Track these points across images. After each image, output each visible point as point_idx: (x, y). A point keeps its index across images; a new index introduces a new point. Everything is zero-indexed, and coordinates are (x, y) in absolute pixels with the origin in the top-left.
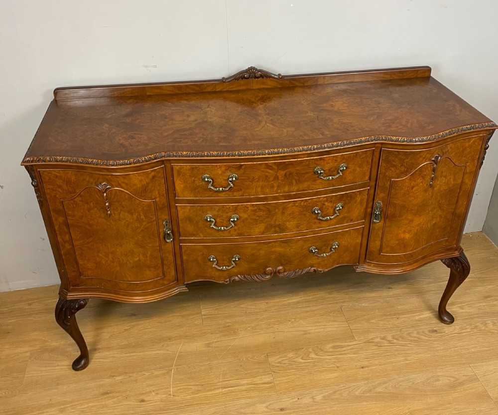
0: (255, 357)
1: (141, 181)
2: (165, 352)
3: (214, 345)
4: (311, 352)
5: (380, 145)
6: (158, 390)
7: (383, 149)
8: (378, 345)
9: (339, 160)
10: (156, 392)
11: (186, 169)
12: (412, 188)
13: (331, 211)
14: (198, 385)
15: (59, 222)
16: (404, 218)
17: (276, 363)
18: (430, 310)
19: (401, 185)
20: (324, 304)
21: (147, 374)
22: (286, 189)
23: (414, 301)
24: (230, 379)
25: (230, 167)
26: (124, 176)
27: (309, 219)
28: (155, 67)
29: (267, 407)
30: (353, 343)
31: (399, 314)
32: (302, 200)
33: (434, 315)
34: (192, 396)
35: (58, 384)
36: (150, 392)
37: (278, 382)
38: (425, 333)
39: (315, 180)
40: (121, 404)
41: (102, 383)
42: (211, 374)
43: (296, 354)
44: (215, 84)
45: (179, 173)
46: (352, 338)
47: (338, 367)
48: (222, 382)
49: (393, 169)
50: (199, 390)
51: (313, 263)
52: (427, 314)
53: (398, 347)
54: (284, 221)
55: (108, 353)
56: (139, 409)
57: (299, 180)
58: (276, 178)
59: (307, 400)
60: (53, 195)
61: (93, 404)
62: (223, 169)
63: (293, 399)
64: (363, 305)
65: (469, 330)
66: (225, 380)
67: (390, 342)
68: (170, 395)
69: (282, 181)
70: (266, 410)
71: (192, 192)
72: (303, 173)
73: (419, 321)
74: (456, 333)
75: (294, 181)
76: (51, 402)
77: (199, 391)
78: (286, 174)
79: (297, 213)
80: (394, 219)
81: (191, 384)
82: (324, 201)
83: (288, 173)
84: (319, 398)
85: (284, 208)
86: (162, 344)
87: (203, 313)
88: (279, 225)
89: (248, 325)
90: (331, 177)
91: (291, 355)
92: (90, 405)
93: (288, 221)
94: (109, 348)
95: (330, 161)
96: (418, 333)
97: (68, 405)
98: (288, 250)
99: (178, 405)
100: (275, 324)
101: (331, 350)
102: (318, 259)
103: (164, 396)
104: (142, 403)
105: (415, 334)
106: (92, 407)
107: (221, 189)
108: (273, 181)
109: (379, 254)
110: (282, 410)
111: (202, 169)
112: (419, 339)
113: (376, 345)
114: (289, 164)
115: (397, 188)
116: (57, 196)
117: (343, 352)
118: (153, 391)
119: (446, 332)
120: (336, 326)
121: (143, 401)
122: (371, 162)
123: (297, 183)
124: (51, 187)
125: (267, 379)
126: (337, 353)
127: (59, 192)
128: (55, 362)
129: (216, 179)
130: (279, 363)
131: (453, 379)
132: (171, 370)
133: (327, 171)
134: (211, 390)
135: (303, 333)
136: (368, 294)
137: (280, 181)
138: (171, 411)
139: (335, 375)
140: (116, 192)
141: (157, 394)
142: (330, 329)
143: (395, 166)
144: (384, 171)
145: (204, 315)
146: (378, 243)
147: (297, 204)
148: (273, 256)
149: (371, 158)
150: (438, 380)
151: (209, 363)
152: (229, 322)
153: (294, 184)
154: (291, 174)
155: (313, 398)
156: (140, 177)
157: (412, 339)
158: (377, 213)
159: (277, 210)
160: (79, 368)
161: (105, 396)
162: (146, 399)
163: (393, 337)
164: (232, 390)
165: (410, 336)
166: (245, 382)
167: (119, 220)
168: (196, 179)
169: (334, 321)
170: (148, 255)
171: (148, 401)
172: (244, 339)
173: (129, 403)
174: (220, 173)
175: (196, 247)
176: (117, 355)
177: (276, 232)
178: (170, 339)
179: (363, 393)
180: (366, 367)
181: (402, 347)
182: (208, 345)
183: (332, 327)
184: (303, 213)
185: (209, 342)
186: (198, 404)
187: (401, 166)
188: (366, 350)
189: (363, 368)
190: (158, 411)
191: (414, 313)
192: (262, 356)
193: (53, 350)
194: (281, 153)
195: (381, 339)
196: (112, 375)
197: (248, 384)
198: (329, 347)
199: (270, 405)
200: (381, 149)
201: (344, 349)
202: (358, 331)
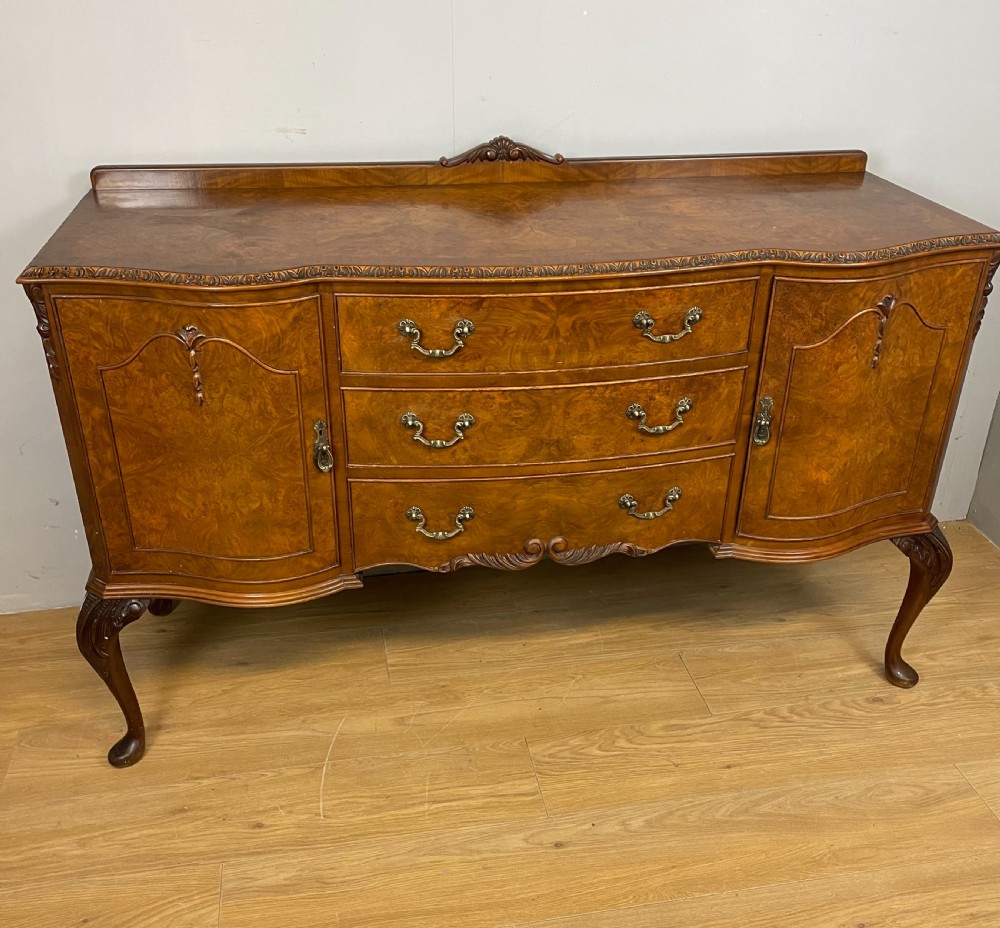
0: (501, 746)
1: (270, 324)
2: (308, 733)
3: (412, 721)
4: (618, 737)
5: (769, 271)
6: (291, 805)
7: (777, 278)
8: (760, 725)
9: (686, 300)
10: (289, 809)
11: (365, 306)
12: (837, 367)
13: (667, 414)
14: (378, 797)
15: (93, 419)
16: (819, 434)
17: (544, 756)
18: (866, 661)
19: (813, 359)
20: (646, 648)
21: (269, 774)
22: (575, 359)
23: (831, 645)
24: (448, 785)
25: (459, 304)
26: (233, 311)
27: (622, 431)
28: (303, 132)
29: (526, 840)
30: (707, 721)
31: (801, 667)
32: (607, 386)
33: (875, 670)
34: (365, 817)
35: (76, 793)
36: (276, 809)
37: (548, 793)
38: (859, 705)
39: (634, 342)
40: (212, 831)
41: (169, 790)
42: (406, 776)
43: (587, 740)
44: (426, 168)
45: (350, 316)
46: (704, 711)
47: (676, 766)
48: (429, 791)
49: (796, 323)
50: (380, 807)
51: (627, 531)
52: (861, 669)
53: (804, 728)
54: (568, 432)
55: (185, 735)
56: (251, 841)
57: (601, 338)
58: (554, 332)
59: (611, 828)
60: (82, 355)
61: (151, 831)
62: (444, 307)
63: (581, 824)
64: (727, 650)
65: (950, 699)
66: (436, 787)
67: (784, 719)
68: (318, 814)
69: (566, 339)
70: (523, 845)
71: (376, 359)
72: (611, 325)
73: (844, 681)
74: (923, 705)
75: (591, 343)
76: (59, 828)
77: (380, 809)
78: (574, 323)
79: (595, 416)
80: (797, 437)
81: (364, 794)
82: (653, 391)
83: (578, 323)
84: (636, 824)
85: (569, 404)
86: (302, 718)
87: (389, 661)
88: (558, 441)
89: (484, 686)
90: (668, 337)
91: (576, 742)
92: (145, 832)
93: (577, 433)
94: (190, 724)
95: (667, 298)
96: (843, 703)
97: (97, 834)
98: (575, 499)
99: (334, 834)
100: (542, 684)
101: (661, 733)
102: (637, 524)
103: (304, 817)
104: (257, 830)
105: (837, 705)
106: (150, 836)
107: (438, 352)
108: (546, 338)
109: (765, 517)
110: (558, 845)
111: (399, 305)
112: (845, 713)
113: (755, 726)
114: (582, 302)
115: (806, 366)
116: (91, 358)
117: (687, 738)
118: (282, 807)
119: (903, 702)
120: (670, 689)
121: (259, 826)
122: (751, 308)
123: (597, 347)
124: (78, 336)
125: (527, 786)
126: (675, 739)
127: (96, 348)
128: (70, 750)
129: (427, 330)
130: (550, 756)
131: (920, 791)
132: (321, 768)
133: (661, 322)
134: (406, 807)
135: (601, 700)
136: (735, 631)
137: (561, 340)
138: (319, 846)
139: (669, 780)
140: (217, 347)
141: (291, 812)
142: (659, 695)
143: (801, 317)
144: (778, 329)
145: (393, 666)
146: (763, 492)
147: (596, 395)
148: (543, 513)
149: (752, 299)
150: (891, 792)
151: (401, 754)
152: (445, 680)
153: (592, 349)
154: (585, 324)
155: (623, 823)
156: (267, 317)
157: (831, 714)
158: (763, 423)
159: (554, 407)
160: (124, 760)
161: (178, 816)
162: (264, 822)
163: (792, 711)
164: (451, 807)
165: (826, 709)
166: (479, 790)
167: (221, 413)
168: (386, 329)
169: (665, 680)
170: (281, 498)
171: (271, 826)
172: (478, 710)
173: (230, 829)
174: (437, 316)
175: (382, 486)
176: (204, 739)
177: (550, 457)
178: (319, 709)
179: (731, 815)
180: (735, 766)
181: (811, 730)
182: (401, 721)
183: (663, 690)
184: (607, 416)
185: (400, 715)
186: (378, 832)
187: (815, 316)
188: (735, 733)
189: (729, 767)
190: (292, 845)
191: (832, 667)
192: (516, 744)
193: (68, 728)
194: (566, 274)
195: (766, 713)
196: (194, 775)
197: (486, 796)
198: (655, 727)
199: (532, 836)
200: (773, 277)
201: (689, 731)
202: (716, 697)
